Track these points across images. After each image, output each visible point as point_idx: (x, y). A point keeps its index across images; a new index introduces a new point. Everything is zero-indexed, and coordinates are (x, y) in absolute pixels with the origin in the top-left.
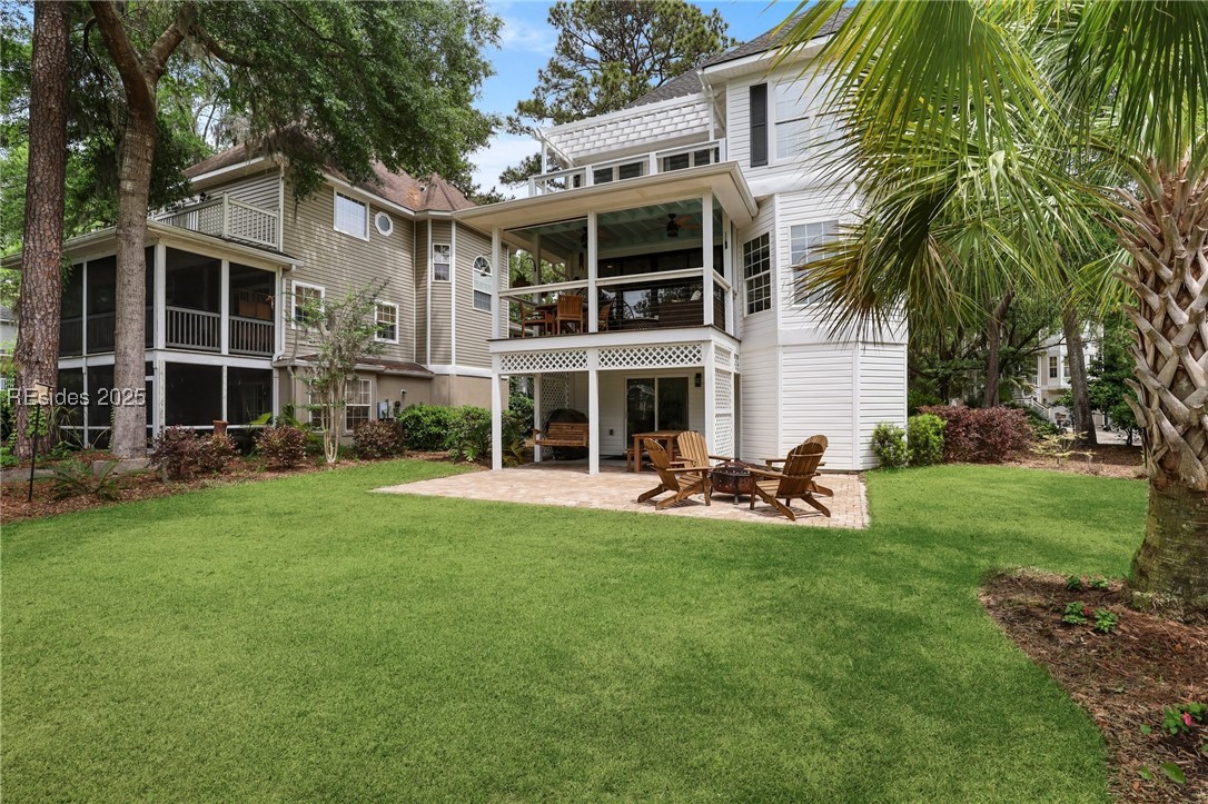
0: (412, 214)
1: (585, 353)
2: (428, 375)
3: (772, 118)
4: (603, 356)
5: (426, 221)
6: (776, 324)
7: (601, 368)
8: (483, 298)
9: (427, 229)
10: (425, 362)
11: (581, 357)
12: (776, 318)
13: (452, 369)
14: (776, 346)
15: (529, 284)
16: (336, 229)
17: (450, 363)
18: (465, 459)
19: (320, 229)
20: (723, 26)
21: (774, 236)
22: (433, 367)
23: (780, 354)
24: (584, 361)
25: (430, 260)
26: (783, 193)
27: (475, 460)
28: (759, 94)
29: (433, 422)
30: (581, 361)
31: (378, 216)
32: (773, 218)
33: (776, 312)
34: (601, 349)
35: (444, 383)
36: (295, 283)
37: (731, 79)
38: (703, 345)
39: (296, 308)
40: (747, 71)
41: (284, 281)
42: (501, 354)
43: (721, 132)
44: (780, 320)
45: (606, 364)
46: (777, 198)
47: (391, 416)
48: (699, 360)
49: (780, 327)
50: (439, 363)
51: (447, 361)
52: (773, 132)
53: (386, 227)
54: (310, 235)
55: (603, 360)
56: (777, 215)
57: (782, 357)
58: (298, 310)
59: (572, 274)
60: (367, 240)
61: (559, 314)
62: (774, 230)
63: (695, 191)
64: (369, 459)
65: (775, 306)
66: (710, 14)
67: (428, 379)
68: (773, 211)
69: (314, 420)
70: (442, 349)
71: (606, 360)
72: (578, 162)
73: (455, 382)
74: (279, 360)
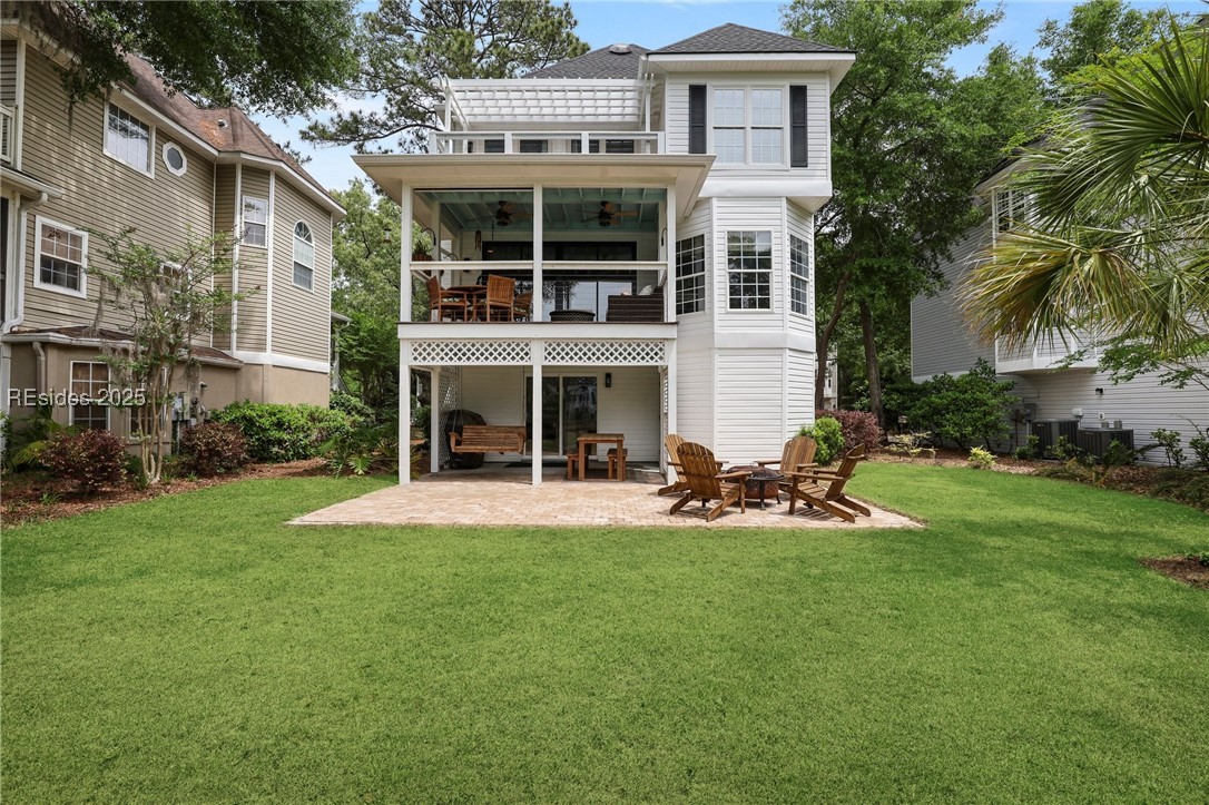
0: (216, 153)
1: (527, 345)
2: (236, 364)
3: (711, 122)
4: (550, 349)
5: (233, 167)
6: (712, 327)
7: (546, 363)
8: (303, 272)
9: (235, 177)
10: (229, 348)
11: (522, 350)
12: (712, 321)
13: (268, 357)
14: (712, 348)
15: (430, 259)
16: (106, 152)
17: (264, 350)
18: (352, 472)
19: (82, 149)
20: (572, 22)
21: (711, 239)
22: (240, 355)
23: (716, 356)
24: (527, 354)
25: (238, 217)
26: (721, 197)
27: (367, 473)
28: (698, 95)
29: (273, 424)
30: (522, 354)
31: (167, 147)
32: (710, 220)
33: (712, 315)
34: (548, 341)
35: (256, 376)
36: (40, 220)
37: (670, 73)
38: (666, 343)
39: (43, 257)
40: (688, 69)
41: (24, 215)
42: (413, 341)
43: (657, 124)
44: (717, 323)
45: (554, 358)
46: (714, 201)
47: (187, 417)
48: (661, 358)
49: (717, 330)
50: (250, 349)
51: (261, 347)
52: (711, 134)
53: (178, 165)
54: (66, 154)
55: (549, 354)
56: (715, 216)
57: (718, 360)
58: (45, 261)
59: (461, 254)
60: (152, 176)
61: (488, 298)
62: (711, 232)
63: (660, 180)
64: (211, 477)
65: (712, 308)
66: (562, 6)
67: (234, 369)
68: (710, 214)
69: (75, 422)
70: (253, 332)
71: (554, 354)
72: (473, 126)
73: (271, 375)
74: (12, 332)
